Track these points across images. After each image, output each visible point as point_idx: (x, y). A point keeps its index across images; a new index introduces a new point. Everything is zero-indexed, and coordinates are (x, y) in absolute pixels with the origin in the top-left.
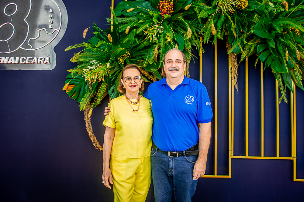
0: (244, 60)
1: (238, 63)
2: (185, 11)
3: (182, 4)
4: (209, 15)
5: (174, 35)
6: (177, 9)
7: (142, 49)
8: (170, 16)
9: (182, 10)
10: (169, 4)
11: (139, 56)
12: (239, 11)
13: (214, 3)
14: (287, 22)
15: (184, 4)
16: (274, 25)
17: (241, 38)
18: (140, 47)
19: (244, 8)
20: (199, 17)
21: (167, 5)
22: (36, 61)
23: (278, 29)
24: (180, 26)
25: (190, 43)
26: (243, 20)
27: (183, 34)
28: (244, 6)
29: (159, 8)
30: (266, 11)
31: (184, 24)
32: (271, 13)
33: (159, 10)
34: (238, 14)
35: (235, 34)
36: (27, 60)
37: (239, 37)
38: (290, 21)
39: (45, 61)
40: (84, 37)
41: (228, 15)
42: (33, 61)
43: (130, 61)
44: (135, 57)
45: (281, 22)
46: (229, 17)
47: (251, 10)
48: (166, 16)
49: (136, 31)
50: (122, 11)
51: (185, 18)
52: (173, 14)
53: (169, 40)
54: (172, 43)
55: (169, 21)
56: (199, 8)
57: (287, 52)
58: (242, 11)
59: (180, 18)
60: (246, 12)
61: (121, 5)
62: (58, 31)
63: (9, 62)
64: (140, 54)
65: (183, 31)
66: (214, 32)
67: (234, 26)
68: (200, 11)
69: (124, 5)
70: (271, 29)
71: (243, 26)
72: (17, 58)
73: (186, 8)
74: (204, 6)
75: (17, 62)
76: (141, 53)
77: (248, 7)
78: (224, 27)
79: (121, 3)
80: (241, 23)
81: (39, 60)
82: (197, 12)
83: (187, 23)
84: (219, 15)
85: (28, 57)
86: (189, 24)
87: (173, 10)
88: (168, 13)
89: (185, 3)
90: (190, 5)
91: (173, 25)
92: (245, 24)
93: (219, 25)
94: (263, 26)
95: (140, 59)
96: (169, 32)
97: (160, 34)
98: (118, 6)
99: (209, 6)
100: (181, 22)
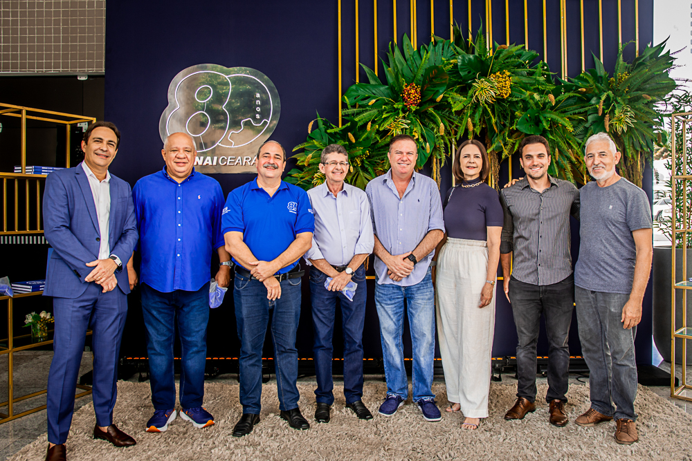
0: (507, 159)
1: (499, 162)
2: (436, 102)
3: (432, 93)
4: (465, 107)
5: (422, 130)
6: (425, 100)
7: (382, 147)
8: (418, 108)
9: (433, 101)
10: (416, 91)
11: (378, 155)
12: (500, 100)
13: (470, 92)
14: (554, 116)
15: (434, 94)
16: (542, 118)
17: (502, 133)
18: (379, 145)
19: (505, 97)
20: (453, 110)
21: (413, 93)
22: (240, 162)
23: (545, 124)
24: (429, 118)
25: (442, 141)
26: (505, 111)
27: (433, 129)
28: (506, 94)
29: (403, 96)
30: (531, 101)
31: (434, 116)
32: (536, 104)
33: (404, 100)
34: (499, 103)
35: (495, 128)
36: (229, 160)
37: (500, 133)
38: (558, 115)
39: (253, 162)
40: (309, 132)
41: (487, 106)
42: (237, 162)
43: (369, 162)
44: (373, 157)
45: (548, 115)
46: (489, 110)
47: (514, 99)
48: (413, 108)
49: (379, 127)
50: (355, 98)
51: (436, 108)
52: (420, 105)
53: (417, 137)
54: (421, 140)
55: (416, 112)
56: (452, 98)
57: (557, 149)
58: (503, 100)
59: (431, 110)
60: (508, 102)
61: (353, 90)
62: (269, 122)
63: (205, 164)
64: (380, 153)
65: (432, 125)
66: (471, 128)
67: (493, 120)
68: (455, 103)
69: (357, 91)
70: (537, 122)
71: (505, 118)
72: (215, 158)
73: (439, 99)
74: (458, 96)
75: (215, 163)
76: (380, 151)
77: (510, 96)
78: (482, 119)
79: (354, 87)
80: (502, 114)
81: (245, 161)
82: (452, 103)
83: (438, 114)
84: (476, 106)
85: (229, 158)
86: (441, 117)
87: (421, 99)
88: (415, 104)
89: (437, 93)
90: (442, 96)
91: (420, 116)
92: (508, 114)
93: (477, 116)
94: (528, 119)
95: (379, 159)
96: (416, 126)
97: (406, 129)
98: (349, 91)
99: (464, 97)
100: (431, 114)
